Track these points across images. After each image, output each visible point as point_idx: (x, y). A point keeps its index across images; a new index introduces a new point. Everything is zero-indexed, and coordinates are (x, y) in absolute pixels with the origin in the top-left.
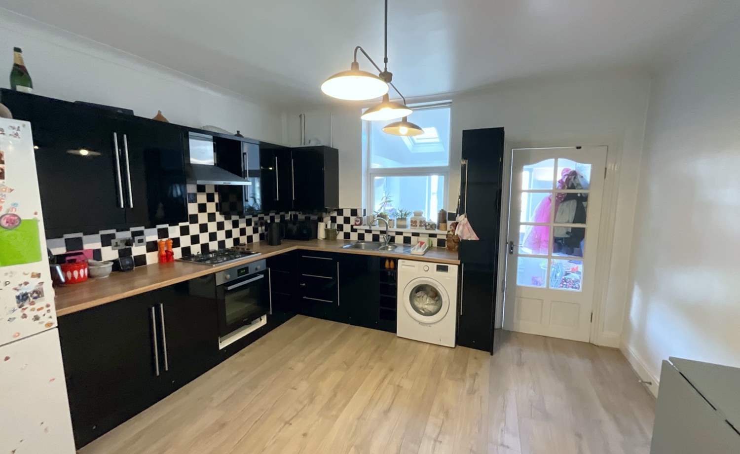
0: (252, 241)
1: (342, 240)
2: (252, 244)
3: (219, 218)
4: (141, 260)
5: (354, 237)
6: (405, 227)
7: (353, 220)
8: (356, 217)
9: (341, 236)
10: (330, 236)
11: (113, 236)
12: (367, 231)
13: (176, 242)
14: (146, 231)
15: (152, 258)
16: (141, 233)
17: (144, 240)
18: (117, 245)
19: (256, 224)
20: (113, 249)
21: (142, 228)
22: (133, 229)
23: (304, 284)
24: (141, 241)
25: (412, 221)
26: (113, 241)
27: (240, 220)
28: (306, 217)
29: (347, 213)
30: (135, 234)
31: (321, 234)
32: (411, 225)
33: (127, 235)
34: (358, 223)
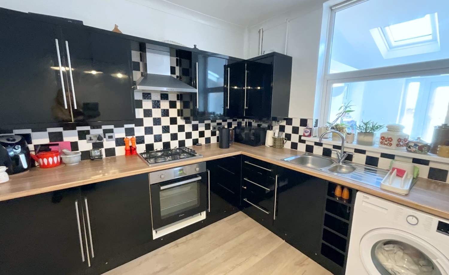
0: (210, 142)
1: (289, 149)
2: (210, 145)
3: (180, 121)
4: (111, 152)
5: (302, 148)
6: (370, 144)
7: (302, 130)
8: (305, 127)
9: (288, 145)
10: (278, 145)
11: (88, 132)
12: (316, 144)
13: (140, 140)
14: (116, 130)
15: (120, 151)
16: (111, 131)
17: (113, 136)
18: (91, 139)
19: (214, 128)
20: (88, 142)
21: (111, 127)
22: (104, 127)
23: (245, 188)
24: (111, 137)
25: (383, 138)
26: (88, 136)
27: (200, 125)
28: (258, 125)
29: (296, 123)
30: (105, 131)
31: (269, 141)
32: (381, 143)
33: (100, 132)
34: (306, 134)
